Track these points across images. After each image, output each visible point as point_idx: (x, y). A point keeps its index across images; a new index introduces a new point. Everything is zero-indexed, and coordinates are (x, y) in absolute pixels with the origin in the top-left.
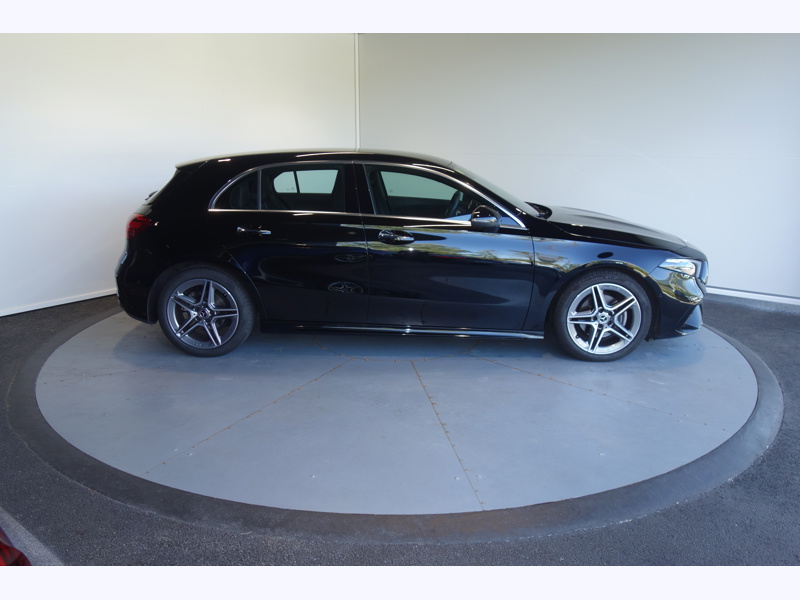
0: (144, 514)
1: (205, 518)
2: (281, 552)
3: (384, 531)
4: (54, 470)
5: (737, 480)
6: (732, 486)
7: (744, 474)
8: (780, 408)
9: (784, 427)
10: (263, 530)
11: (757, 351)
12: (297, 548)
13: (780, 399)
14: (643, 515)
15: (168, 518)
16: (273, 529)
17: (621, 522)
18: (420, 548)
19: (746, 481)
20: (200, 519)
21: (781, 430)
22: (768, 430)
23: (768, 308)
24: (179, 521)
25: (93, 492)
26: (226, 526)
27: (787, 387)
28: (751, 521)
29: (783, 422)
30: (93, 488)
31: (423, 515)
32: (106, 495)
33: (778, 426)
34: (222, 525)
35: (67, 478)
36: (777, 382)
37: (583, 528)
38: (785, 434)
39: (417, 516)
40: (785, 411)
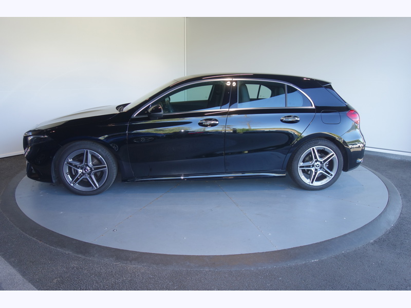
0: (65, 253)
1: (96, 255)
2: (134, 272)
3: (188, 263)
4: (22, 231)
5: (375, 241)
6: (372, 244)
7: (379, 239)
8: (400, 206)
9: (402, 216)
10: (125, 262)
11: (389, 178)
12: (143, 271)
13: (400, 202)
14: (324, 257)
15: (78, 256)
16: (131, 261)
17: (313, 261)
18: (206, 272)
19: (380, 242)
20: (94, 256)
21: (400, 217)
22: (393, 217)
23: (396, 158)
24: (83, 257)
25: (40, 243)
26: (107, 260)
27: (404, 196)
28: (382, 261)
29: (401, 213)
30: (41, 241)
31: (209, 256)
32: (47, 243)
33: (399, 215)
34: (105, 259)
35: (28, 235)
36: (399, 194)
37: (293, 263)
38: (402, 219)
39: (206, 256)
40: (402, 208)
